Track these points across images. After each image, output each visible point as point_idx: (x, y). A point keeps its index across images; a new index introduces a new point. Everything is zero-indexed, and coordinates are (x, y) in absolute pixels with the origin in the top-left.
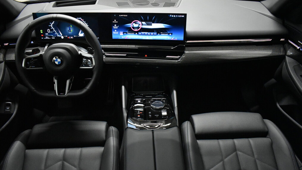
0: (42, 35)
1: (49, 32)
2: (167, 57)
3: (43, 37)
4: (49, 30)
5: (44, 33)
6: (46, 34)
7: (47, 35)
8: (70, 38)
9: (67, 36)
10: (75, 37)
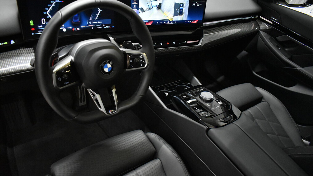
0: (33, 29)
1: (44, 22)
2: (188, 42)
3: (33, 32)
4: (43, 20)
5: (36, 26)
6: (39, 27)
7: (41, 28)
8: (76, 29)
9: (71, 28)
10: (83, 28)
